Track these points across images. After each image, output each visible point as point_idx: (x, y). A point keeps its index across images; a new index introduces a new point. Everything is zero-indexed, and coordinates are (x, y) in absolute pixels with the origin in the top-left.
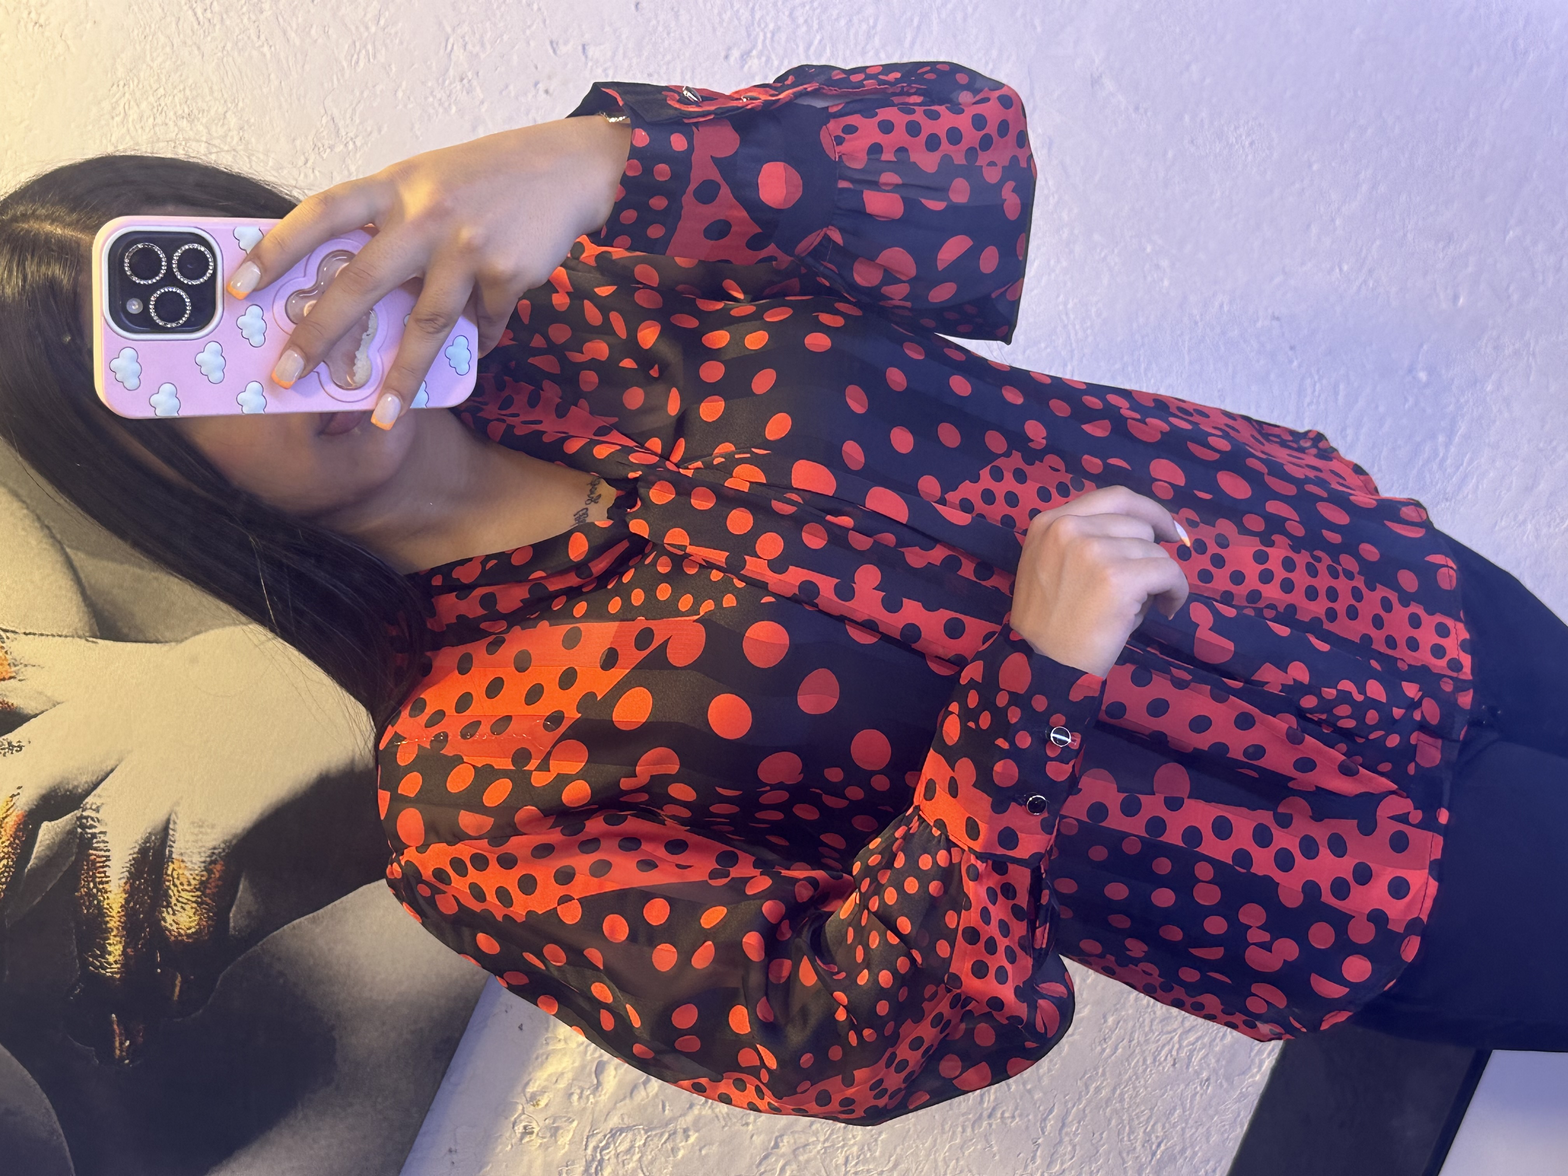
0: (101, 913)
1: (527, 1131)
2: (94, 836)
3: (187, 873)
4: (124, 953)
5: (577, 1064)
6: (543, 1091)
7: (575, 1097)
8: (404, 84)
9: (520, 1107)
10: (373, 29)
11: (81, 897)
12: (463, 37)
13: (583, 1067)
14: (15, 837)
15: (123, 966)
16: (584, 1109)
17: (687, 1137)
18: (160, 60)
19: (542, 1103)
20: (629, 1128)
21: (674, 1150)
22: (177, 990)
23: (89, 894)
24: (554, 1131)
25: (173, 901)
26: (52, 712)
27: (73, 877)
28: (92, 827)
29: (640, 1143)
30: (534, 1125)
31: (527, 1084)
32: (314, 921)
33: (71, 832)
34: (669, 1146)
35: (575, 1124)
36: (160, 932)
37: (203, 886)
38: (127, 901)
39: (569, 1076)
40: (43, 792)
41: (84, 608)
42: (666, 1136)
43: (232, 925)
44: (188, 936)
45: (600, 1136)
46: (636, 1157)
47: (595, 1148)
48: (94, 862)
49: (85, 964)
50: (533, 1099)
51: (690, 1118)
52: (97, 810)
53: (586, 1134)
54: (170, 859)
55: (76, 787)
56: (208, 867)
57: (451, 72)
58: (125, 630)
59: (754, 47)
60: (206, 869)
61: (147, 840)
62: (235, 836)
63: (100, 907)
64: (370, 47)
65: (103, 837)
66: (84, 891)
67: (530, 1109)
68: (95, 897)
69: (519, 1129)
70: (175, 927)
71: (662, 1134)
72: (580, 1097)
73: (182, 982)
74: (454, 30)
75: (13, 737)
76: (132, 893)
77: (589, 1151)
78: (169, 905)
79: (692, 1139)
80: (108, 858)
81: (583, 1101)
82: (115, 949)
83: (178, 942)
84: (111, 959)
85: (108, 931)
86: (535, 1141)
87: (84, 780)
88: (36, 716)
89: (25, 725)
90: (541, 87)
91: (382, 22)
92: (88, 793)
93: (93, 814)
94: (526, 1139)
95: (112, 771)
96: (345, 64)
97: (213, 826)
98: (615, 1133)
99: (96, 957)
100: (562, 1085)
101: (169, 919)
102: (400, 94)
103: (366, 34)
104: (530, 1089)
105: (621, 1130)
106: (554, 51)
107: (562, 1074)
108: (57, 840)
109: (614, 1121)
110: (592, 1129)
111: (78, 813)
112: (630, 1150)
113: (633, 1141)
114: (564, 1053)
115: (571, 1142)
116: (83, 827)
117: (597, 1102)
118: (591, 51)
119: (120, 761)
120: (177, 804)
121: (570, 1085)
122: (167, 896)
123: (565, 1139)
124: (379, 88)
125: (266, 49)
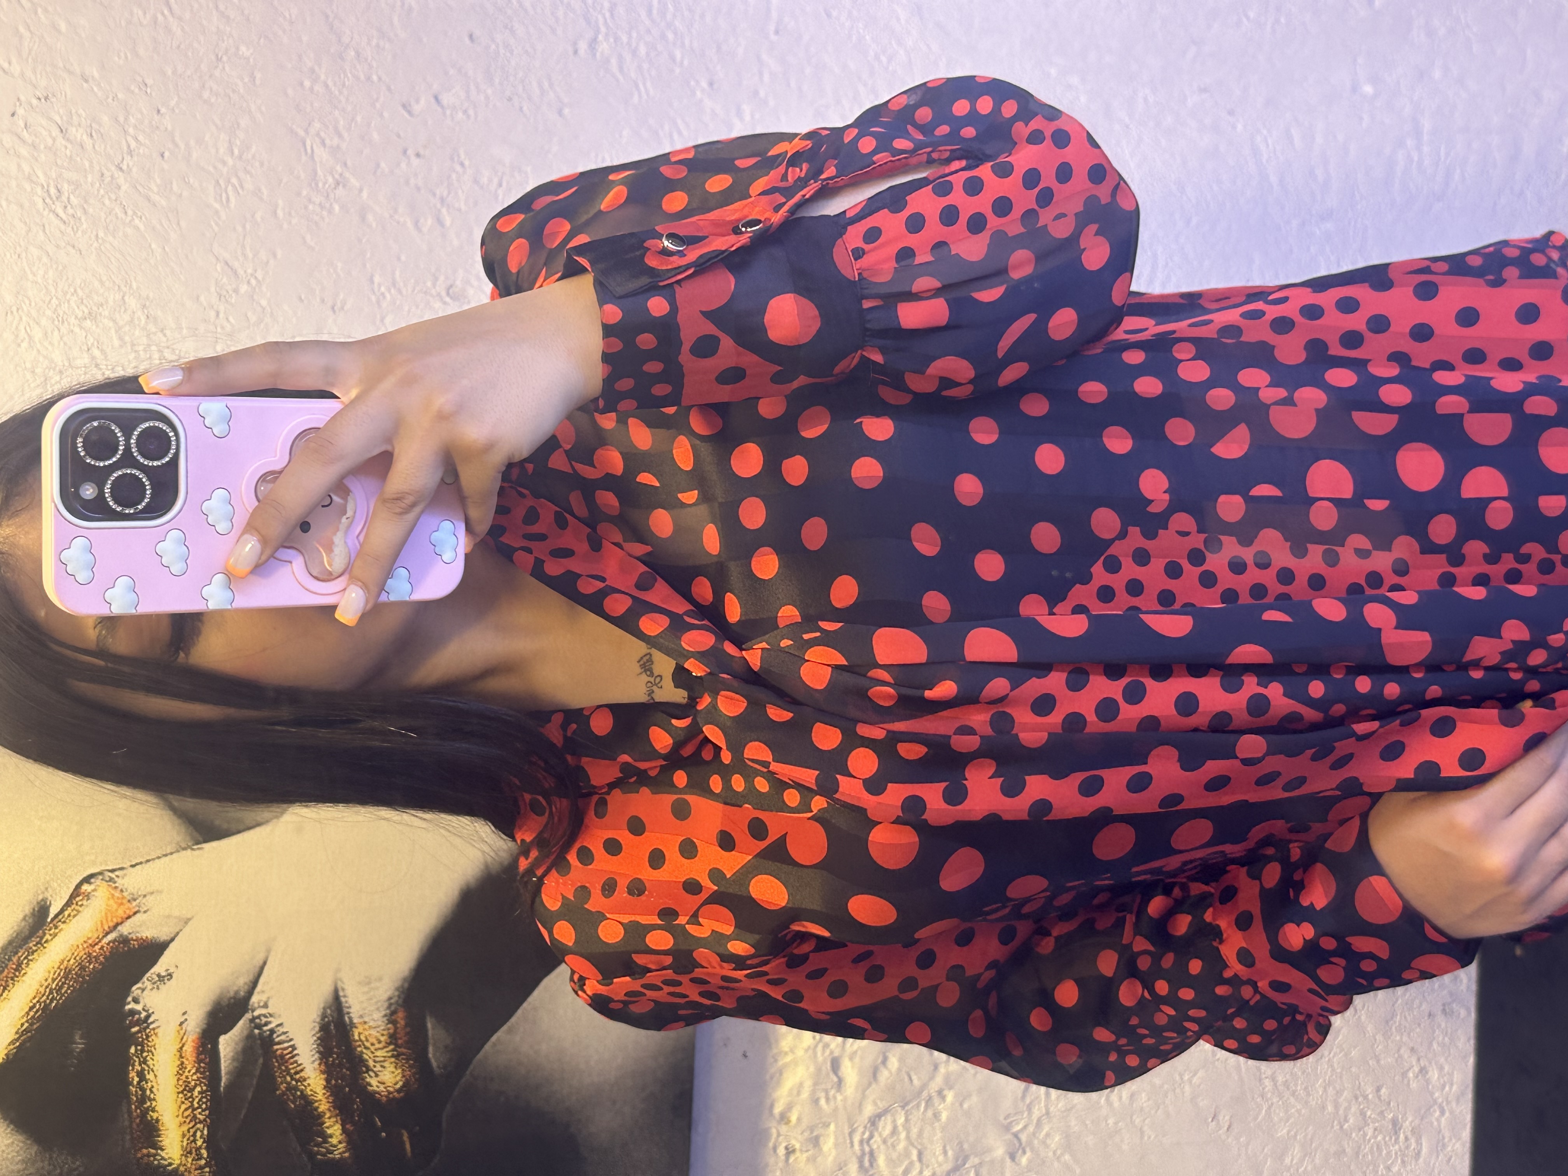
0: (307, 1102)
1: (790, 1151)
2: (272, 1031)
3: (374, 1032)
4: (344, 1131)
5: (812, 1069)
6: (789, 1107)
7: (823, 1102)
8: (280, 202)
9: (774, 1131)
10: (230, 162)
11: (284, 1094)
12: (318, 135)
13: (819, 1070)
14: (199, 1061)
15: (348, 1143)
16: (836, 1110)
17: (943, 1098)
18: (41, 272)
19: (794, 1118)
20: (885, 1112)
21: (936, 1116)
22: (408, 1146)
23: (290, 1088)
24: (815, 1141)
25: (371, 1063)
26: (187, 930)
27: (268, 1079)
28: (266, 1024)
29: (901, 1120)
30: (793, 1142)
31: (772, 1106)
32: (510, 1031)
33: (250, 1037)
34: (930, 1113)
35: (832, 1127)
36: (370, 1098)
37: (393, 1038)
38: (328, 1081)
39: (808, 1084)
40: (208, 1008)
41: (177, 821)
42: (923, 1105)
43: (434, 1064)
44: (399, 1091)
45: (861, 1129)
46: (903, 1135)
47: (861, 1142)
48: (282, 1056)
49: (312, 1156)
50: (784, 1118)
51: (939, 1080)
52: (266, 1006)
53: (847, 1131)
54: (352, 1025)
55: (237, 992)
56: (391, 1018)
57: (320, 173)
58: (225, 826)
59: (597, 32)
60: (390, 1022)
61: (324, 1016)
62: (405, 980)
63: (304, 1096)
64: (234, 180)
65: (281, 1030)
66: (283, 1087)
67: (784, 1129)
68: (296, 1088)
69: (781, 1151)
70: (382, 1088)
71: (918, 1106)
72: (828, 1100)
73: (410, 1138)
74: (306, 131)
75: (160, 968)
76: (329, 1070)
77: (857, 1147)
78: (368, 1069)
79: (950, 1096)
80: (294, 1048)
81: (832, 1103)
82: (334, 1130)
83: (391, 1100)
84: (334, 1141)
85: (321, 1116)
86: (800, 1158)
87: (242, 982)
88: (172, 940)
89: (167, 953)
90: (410, 152)
91: (236, 152)
92: (250, 993)
93: (263, 1011)
94: (791, 1160)
95: (265, 963)
96: (217, 206)
97: (380, 979)
98: (874, 1121)
99: (319, 1145)
100: (805, 1095)
101: (374, 1082)
102: (280, 213)
103: (225, 170)
104: (777, 1110)
105: (879, 1116)
106: (410, 113)
107: (801, 1085)
108: (239, 1048)
109: (869, 1110)
110: (851, 1125)
111: (248, 1016)
112: (895, 1131)
113: (894, 1121)
114: (795, 1062)
115: (836, 1145)
116: (259, 1027)
117: (845, 1100)
118: (446, 99)
119: (269, 951)
120: (338, 970)
121: (814, 1092)
122: (362, 1062)
123: (828, 1145)
124: (258, 216)
125: (137, 221)
